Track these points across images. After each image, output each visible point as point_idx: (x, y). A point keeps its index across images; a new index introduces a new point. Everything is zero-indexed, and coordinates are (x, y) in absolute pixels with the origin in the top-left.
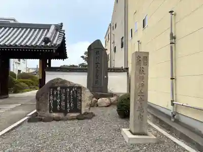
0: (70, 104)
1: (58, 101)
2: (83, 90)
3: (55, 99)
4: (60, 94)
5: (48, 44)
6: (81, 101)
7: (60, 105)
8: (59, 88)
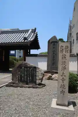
0: (29, 78)
1: (23, 75)
2: (37, 69)
3: (21, 74)
4: (24, 71)
5: (25, 41)
6: (36, 76)
7: (24, 78)
8: (23, 68)
